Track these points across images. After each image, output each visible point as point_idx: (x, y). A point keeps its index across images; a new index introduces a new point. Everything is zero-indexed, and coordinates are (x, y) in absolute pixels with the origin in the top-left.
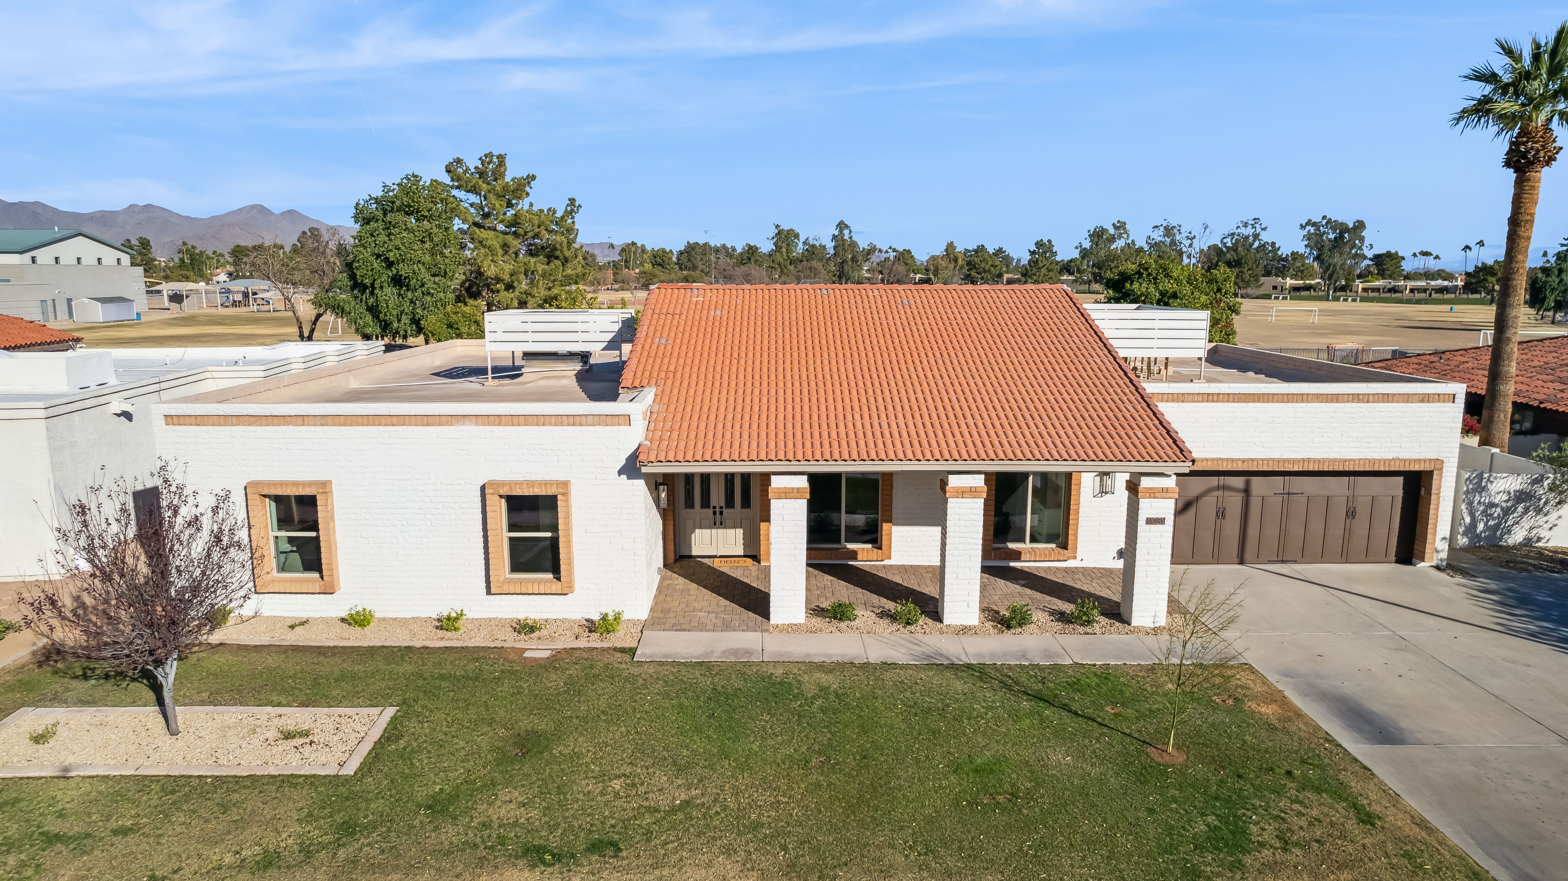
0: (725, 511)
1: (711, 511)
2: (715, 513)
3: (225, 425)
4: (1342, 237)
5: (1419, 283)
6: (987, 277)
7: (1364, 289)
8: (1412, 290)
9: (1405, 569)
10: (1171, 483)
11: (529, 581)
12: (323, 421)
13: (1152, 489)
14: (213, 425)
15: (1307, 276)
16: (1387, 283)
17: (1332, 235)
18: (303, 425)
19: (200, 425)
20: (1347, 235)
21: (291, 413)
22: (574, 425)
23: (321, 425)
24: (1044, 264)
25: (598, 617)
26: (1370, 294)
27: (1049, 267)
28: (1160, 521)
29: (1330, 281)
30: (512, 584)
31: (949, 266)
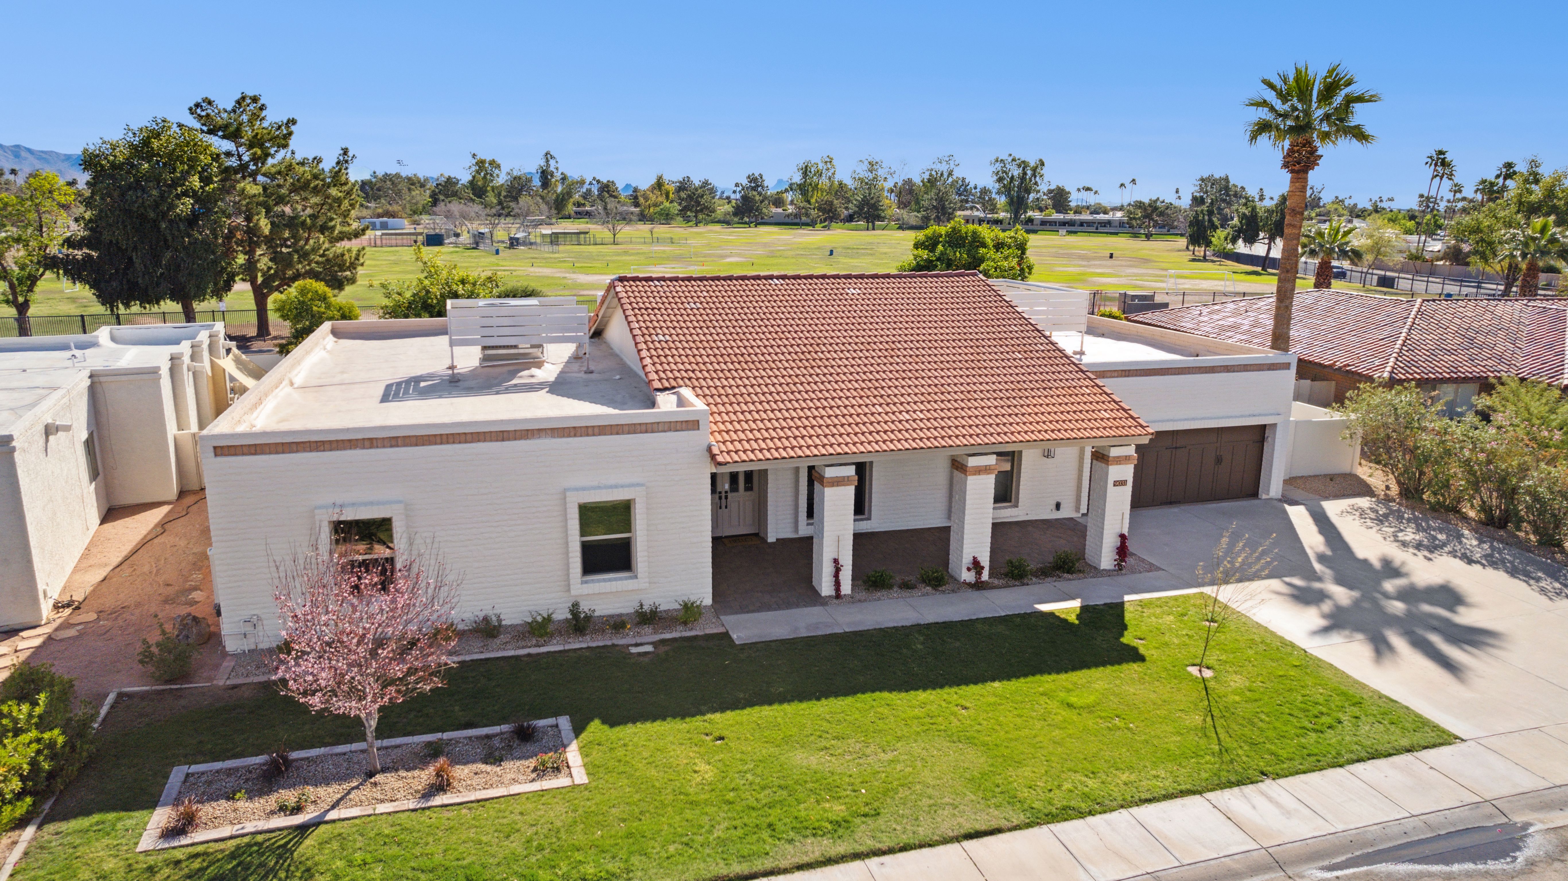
0: (729, 495)
1: (717, 496)
2: (720, 498)
3: (283, 452)
4: (1025, 174)
5: (1086, 216)
6: (701, 211)
7: (1043, 223)
8: (1082, 224)
9: (1255, 502)
10: (1131, 451)
11: (604, 580)
12: (393, 443)
13: (1118, 457)
14: (270, 453)
15: (994, 210)
16: (1061, 216)
17: (1016, 172)
18: (371, 447)
19: (255, 454)
20: (1029, 173)
21: (360, 436)
22: (646, 432)
23: (392, 446)
24: (757, 198)
25: (679, 607)
26: (1048, 227)
27: (762, 202)
28: (1123, 483)
29: (1016, 216)
30: (591, 585)
31: (660, 199)
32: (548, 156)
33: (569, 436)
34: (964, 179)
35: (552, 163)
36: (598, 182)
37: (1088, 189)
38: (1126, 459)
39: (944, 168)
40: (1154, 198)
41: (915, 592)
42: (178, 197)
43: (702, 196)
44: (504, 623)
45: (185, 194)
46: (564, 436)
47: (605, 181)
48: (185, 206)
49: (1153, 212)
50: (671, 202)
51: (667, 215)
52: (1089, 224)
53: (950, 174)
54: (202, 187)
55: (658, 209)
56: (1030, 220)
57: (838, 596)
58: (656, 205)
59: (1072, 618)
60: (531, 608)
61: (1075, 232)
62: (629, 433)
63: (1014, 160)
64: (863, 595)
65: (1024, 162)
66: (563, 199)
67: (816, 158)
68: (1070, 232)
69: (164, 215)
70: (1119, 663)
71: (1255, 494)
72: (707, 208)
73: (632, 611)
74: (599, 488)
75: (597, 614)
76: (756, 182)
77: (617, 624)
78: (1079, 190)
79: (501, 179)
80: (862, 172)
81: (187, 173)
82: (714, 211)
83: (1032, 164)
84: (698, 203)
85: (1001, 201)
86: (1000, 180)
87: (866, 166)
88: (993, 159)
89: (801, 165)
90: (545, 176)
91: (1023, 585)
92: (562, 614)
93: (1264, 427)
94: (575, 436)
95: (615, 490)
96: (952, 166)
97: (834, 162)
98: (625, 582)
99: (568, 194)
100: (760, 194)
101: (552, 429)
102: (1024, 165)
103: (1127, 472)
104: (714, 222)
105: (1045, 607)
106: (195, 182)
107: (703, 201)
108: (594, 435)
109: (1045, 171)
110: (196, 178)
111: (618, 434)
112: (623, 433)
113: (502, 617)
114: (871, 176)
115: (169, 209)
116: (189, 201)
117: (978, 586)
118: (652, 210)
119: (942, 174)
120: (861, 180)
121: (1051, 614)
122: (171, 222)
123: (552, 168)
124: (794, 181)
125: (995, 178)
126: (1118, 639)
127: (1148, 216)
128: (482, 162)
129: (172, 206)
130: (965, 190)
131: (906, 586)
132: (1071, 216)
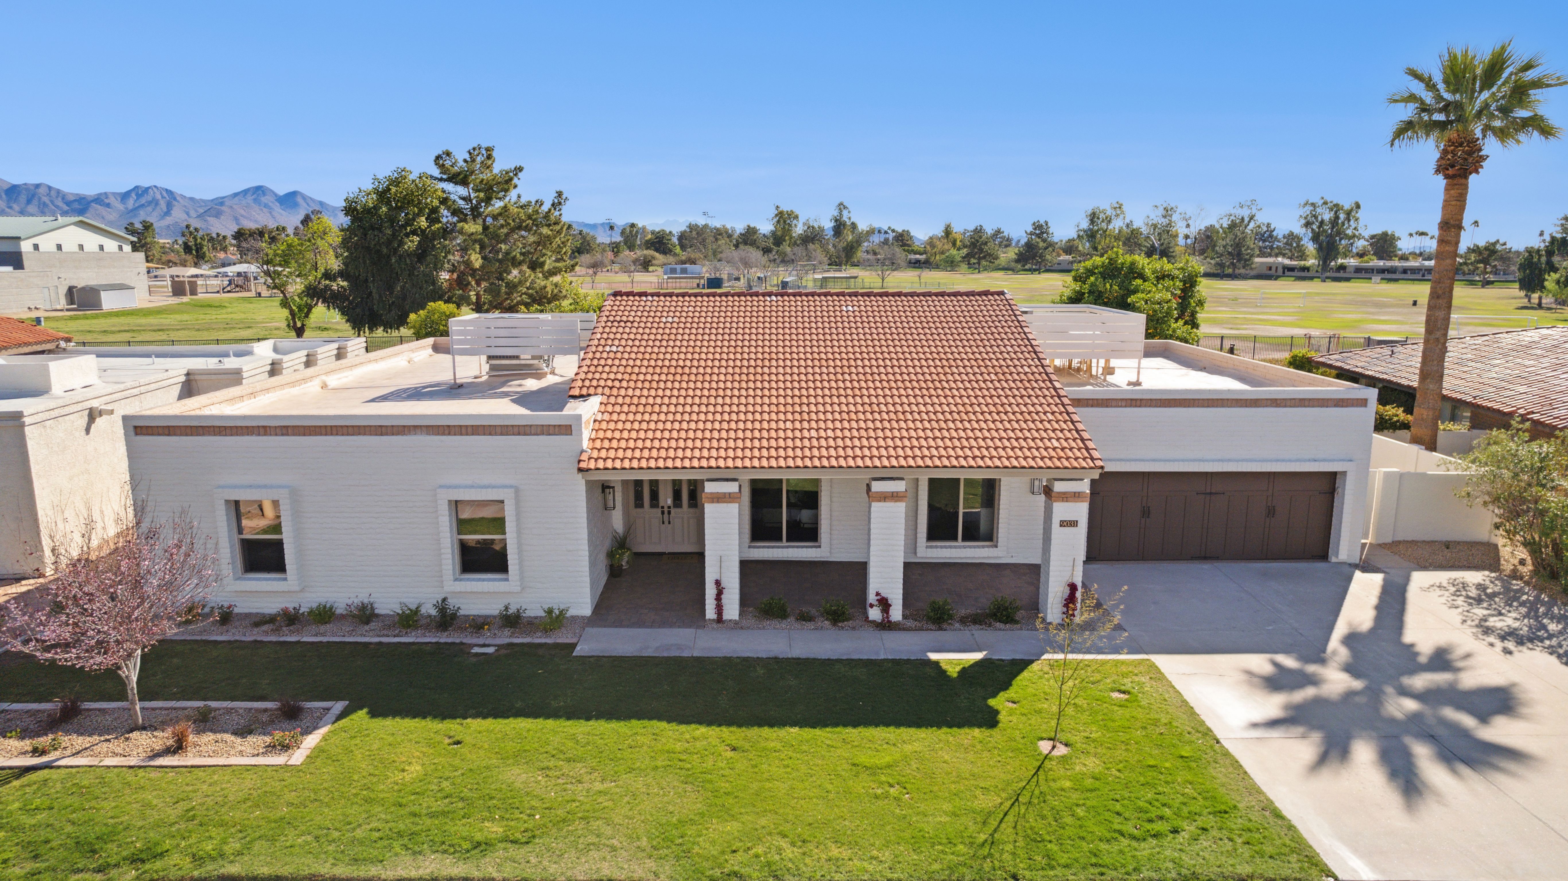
0: (673, 511)
1: (660, 510)
2: (663, 513)
3: (192, 435)
4: (1337, 218)
5: (1413, 263)
6: (984, 257)
7: (1358, 270)
8: (1405, 271)
9: (1320, 565)
10: (1084, 487)
11: (479, 580)
12: (284, 431)
13: (1064, 493)
14: (181, 435)
15: (1303, 256)
16: (1381, 263)
17: (1327, 216)
18: (265, 434)
19: (169, 435)
20: (1342, 216)
21: (254, 424)
22: (519, 434)
23: (283, 435)
24: (1041, 244)
25: (544, 614)
26: (1363, 275)
27: (1046, 248)
28: (1073, 524)
29: (1325, 262)
30: (463, 583)
31: (946, 247)
32: (842, 207)
33: (443, 434)
34: (1268, 225)
35: (845, 213)
36: (893, 231)
37: (1423, 234)
38: (1076, 496)
39: (1245, 213)
40: (1493, 240)
41: (811, 625)
42: (407, 235)
43: (986, 243)
44: (376, 611)
45: (414, 233)
46: (438, 434)
47: (900, 230)
48: (412, 243)
49: (1489, 256)
50: (959, 249)
51: (952, 262)
52: (1414, 270)
53: (1252, 218)
54: (429, 227)
55: (943, 256)
56: (1342, 268)
57: (720, 619)
58: (942, 253)
59: (953, 671)
60: (404, 600)
61: (1396, 280)
62: (502, 434)
63: (1325, 203)
64: (751, 621)
65: (1336, 205)
66: (852, 247)
67: (1105, 205)
68: (1390, 280)
69: (396, 250)
70: (960, 726)
71: (1324, 556)
72: (990, 255)
73: (496, 612)
74: (472, 487)
75: (462, 612)
76: (1040, 230)
77: (479, 624)
78: (1411, 235)
79: (799, 229)
80: (1157, 217)
81: (418, 215)
82: (997, 258)
83: (1347, 207)
84: (981, 250)
85: (1310, 247)
86: (1308, 224)
87: (1161, 211)
88: (1303, 202)
89: (1089, 212)
90: (839, 227)
91: (940, 629)
92: (429, 610)
93: (1333, 475)
94: (449, 434)
95: (484, 490)
96: (1254, 211)
97: (1124, 208)
98: (497, 583)
99: (858, 242)
100: (1044, 241)
101: (427, 427)
102: (1336, 208)
103: (1080, 511)
104: (998, 269)
105: (933, 656)
106: (423, 222)
107: (986, 248)
108: (467, 434)
109: (1360, 214)
110: (423, 219)
111: (490, 434)
112: (496, 434)
113: (375, 606)
114: (1165, 221)
115: (399, 246)
116: (416, 239)
117: (886, 625)
118: (938, 257)
119: (1243, 219)
120: (1155, 226)
121: (936, 664)
122: (401, 257)
123: (845, 218)
124: (1081, 227)
125: (1303, 221)
126: (986, 699)
127: (1485, 261)
128: (781, 213)
129: (401, 243)
130: (1271, 236)
131: (805, 618)
132: (1396, 263)
